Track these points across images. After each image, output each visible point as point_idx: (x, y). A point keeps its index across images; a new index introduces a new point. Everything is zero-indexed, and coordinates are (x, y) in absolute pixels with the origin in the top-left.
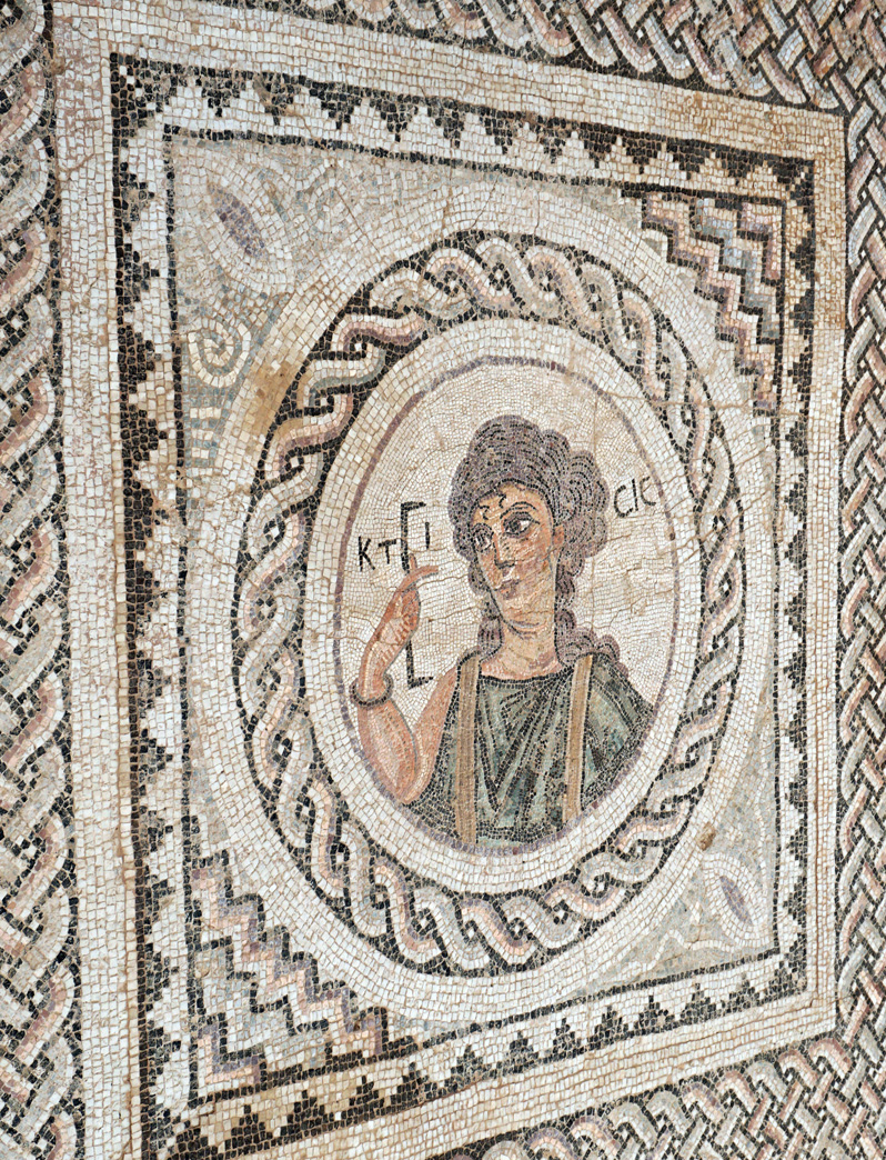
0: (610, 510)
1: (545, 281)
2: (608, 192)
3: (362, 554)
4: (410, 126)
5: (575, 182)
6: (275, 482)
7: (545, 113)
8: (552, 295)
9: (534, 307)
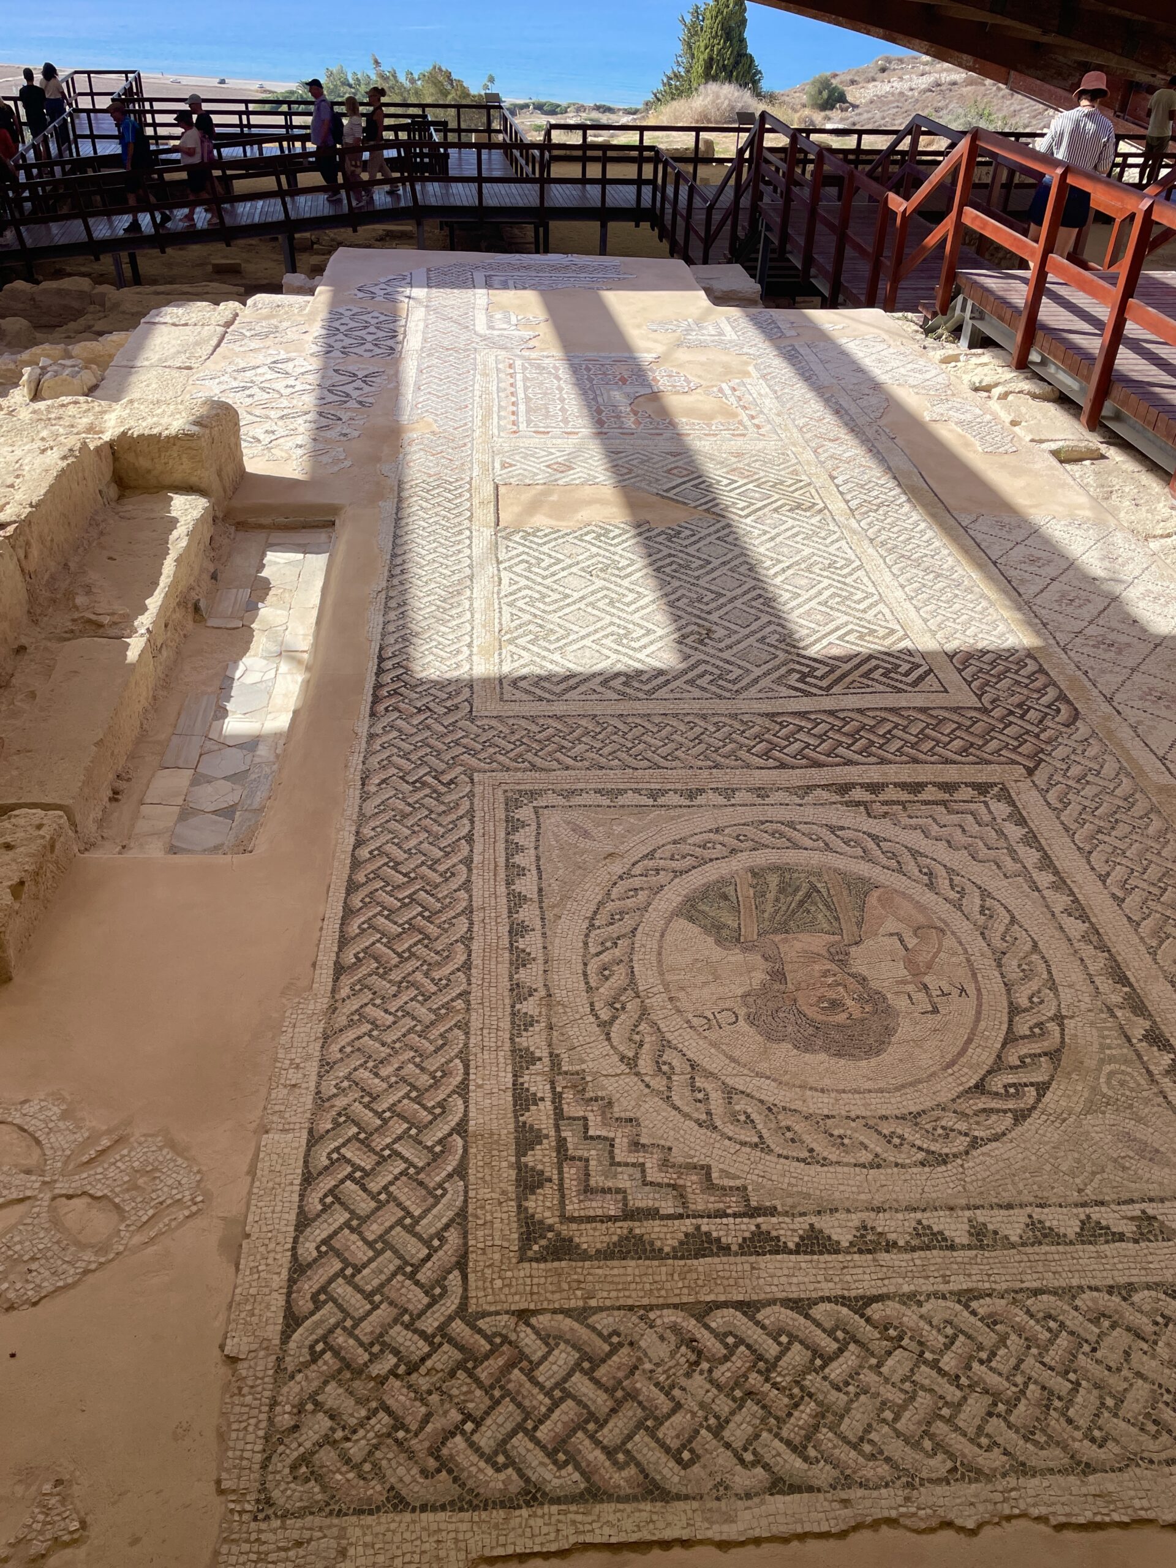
0: (742, 1012)
1: (846, 1141)
2: (793, 1207)
3: (963, 990)
4: (1023, 1226)
5: (834, 1210)
6: (1047, 1021)
7: (883, 1256)
8: (836, 1133)
9: (853, 1124)
